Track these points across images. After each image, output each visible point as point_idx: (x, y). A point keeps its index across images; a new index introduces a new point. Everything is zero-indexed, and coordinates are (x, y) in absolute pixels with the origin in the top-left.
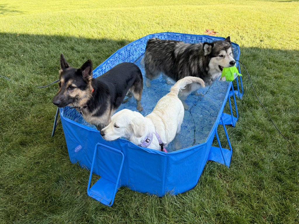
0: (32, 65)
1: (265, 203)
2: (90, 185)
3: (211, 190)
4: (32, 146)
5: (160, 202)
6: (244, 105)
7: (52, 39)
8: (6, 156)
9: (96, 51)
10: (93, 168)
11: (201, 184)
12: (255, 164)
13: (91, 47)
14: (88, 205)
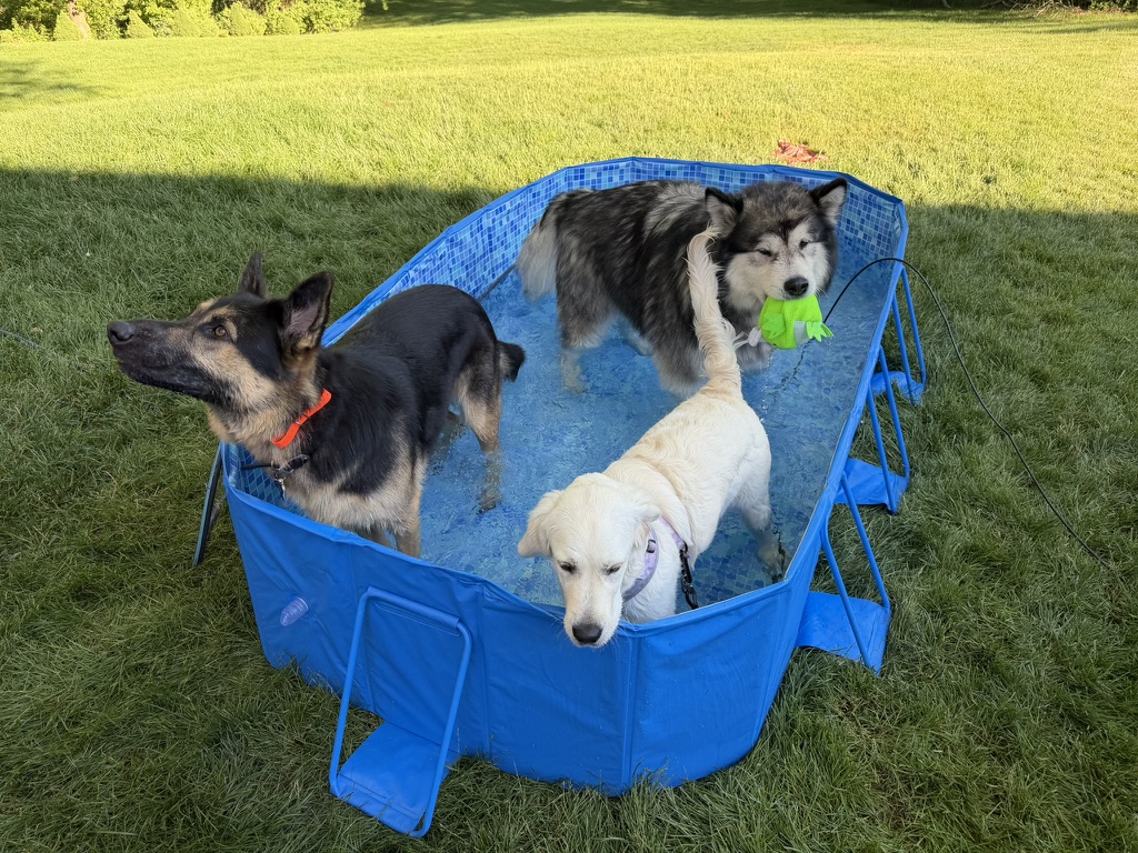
0: (124, 289)
1: (1025, 816)
2: (342, 755)
3: (812, 764)
4: (121, 603)
5: (614, 817)
6: (931, 427)
7: (202, 191)
8: (20, 644)
9: (368, 233)
10: (354, 686)
11: (772, 742)
12: (982, 659)
13: (347, 217)
14: (334, 833)
